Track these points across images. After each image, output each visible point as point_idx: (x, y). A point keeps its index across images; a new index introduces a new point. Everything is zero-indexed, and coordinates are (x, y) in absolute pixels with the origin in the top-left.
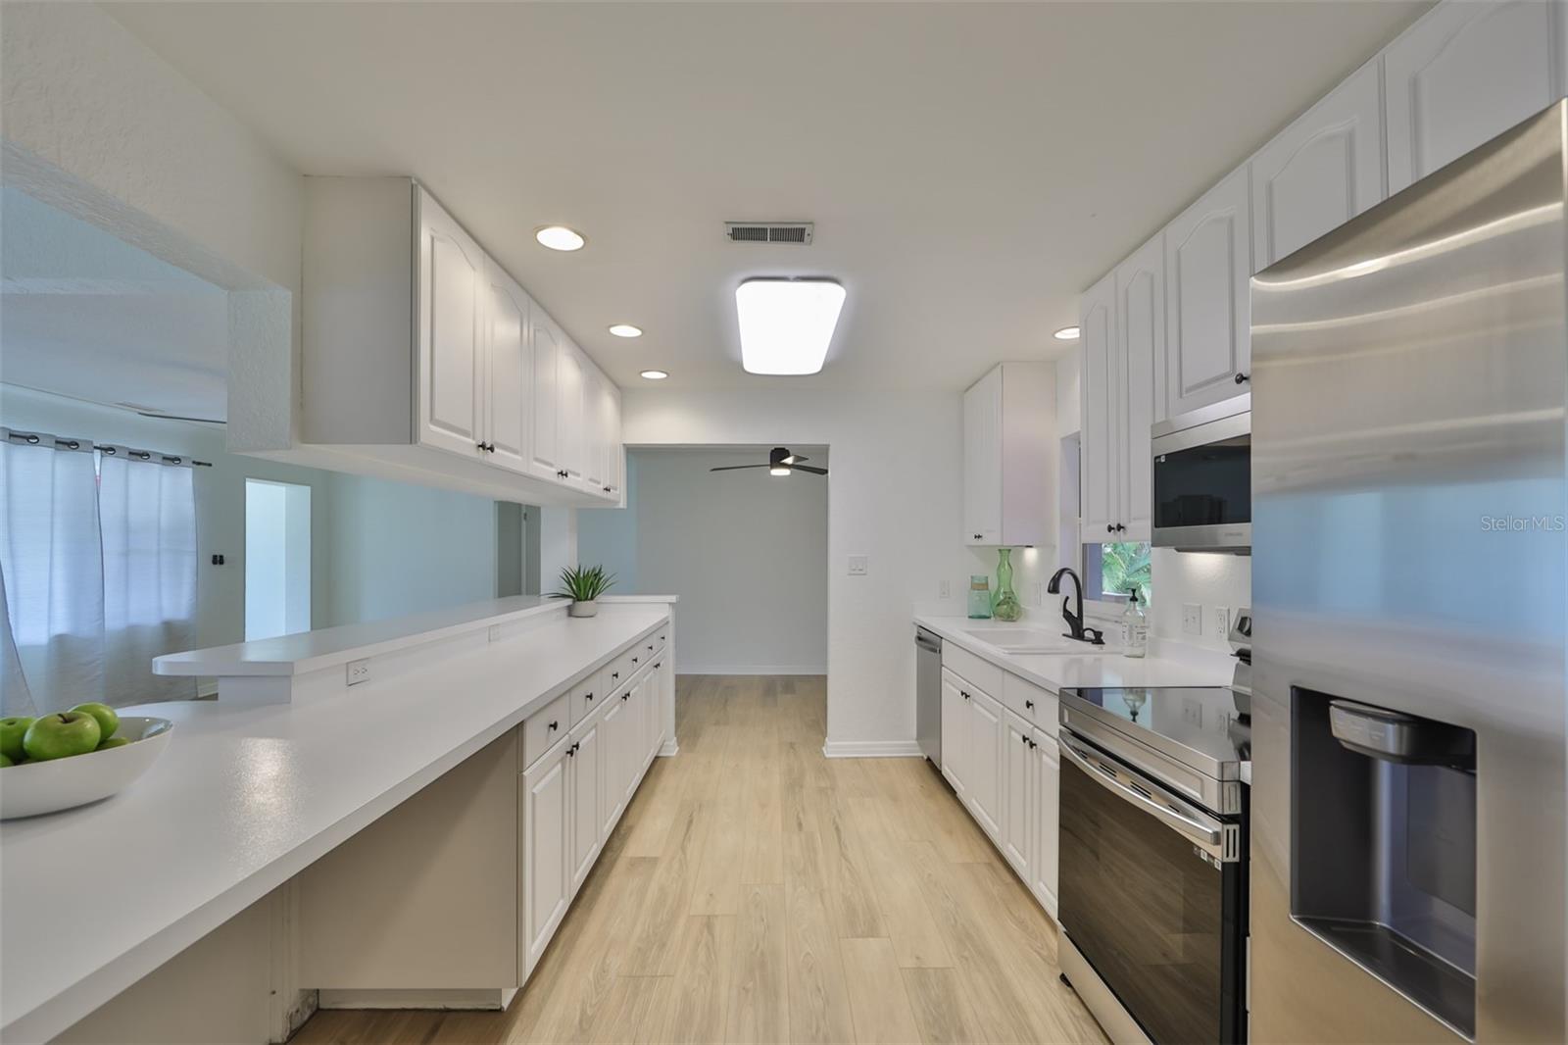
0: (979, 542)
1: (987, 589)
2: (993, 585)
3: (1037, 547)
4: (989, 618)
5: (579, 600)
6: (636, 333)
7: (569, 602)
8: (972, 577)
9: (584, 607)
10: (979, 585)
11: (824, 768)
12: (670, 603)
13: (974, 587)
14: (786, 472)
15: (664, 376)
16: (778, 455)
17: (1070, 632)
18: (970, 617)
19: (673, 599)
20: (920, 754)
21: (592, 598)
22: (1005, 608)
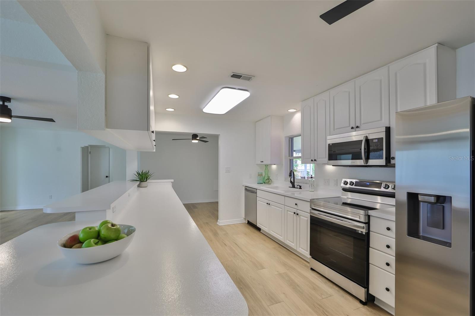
0: (262, 163)
1: (262, 176)
2: (264, 175)
3: (277, 164)
4: (263, 183)
5: (141, 182)
6: (177, 97)
7: (138, 183)
8: (258, 173)
9: (144, 184)
10: (260, 175)
11: (221, 228)
12: (172, 182)
13: (259, 175)
14: (197, 141)
15: (173, 110)
16: (195, 136)
17: (292, 186)
18: (258, 183)
19: (173, 181)
20: (245, 222)
21: (146, 181)
22: (267, 181)
